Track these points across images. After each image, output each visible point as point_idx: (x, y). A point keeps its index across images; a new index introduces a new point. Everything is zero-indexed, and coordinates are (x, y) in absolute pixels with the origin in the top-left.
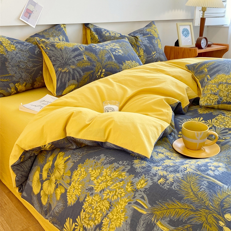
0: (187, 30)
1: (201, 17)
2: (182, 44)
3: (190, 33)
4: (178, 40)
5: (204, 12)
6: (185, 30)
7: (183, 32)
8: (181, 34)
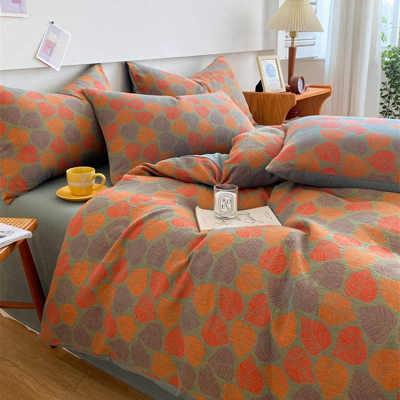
0: (272, 67)
1: (290, 45)
2: (268, 88)
3: (277, 70)
4: (260, 82)
5: (293, 38)
6: (269, 67)
7: (267, 70)
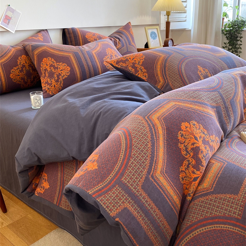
0: (155, 33)
1: (167, 21)
2: (151, 46)
3: (157, 35)
4: (147, 43)
6: (153, 33)
7: (151, 35)
8: (150, 38)
